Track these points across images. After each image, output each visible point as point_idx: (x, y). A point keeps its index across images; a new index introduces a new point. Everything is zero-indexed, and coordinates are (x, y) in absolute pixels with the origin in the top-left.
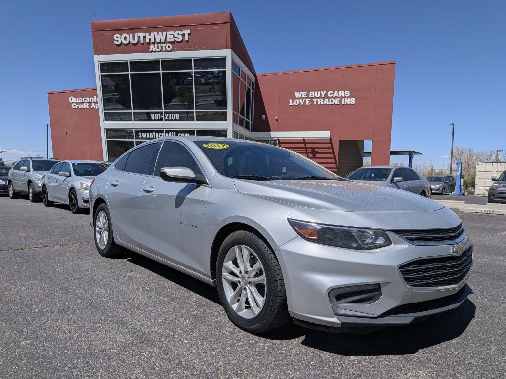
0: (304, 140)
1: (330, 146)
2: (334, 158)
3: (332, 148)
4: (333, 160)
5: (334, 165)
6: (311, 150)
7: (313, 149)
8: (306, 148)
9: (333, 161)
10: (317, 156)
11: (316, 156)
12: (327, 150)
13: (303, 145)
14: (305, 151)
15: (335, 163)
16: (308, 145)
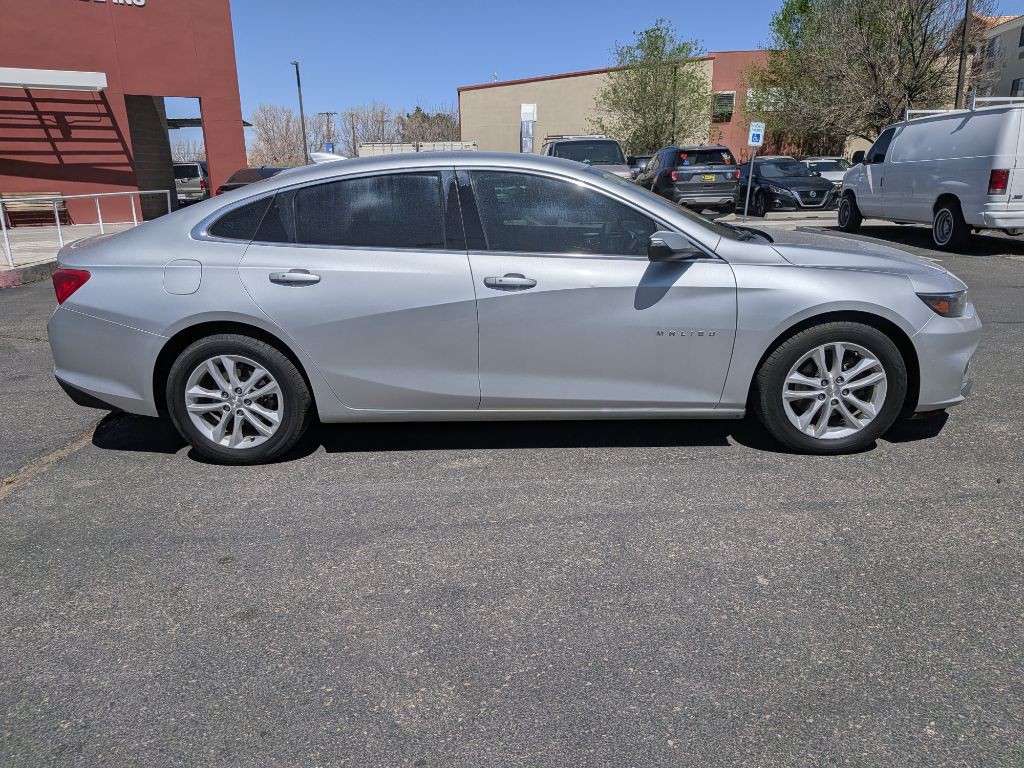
0: (27, 91)
1: (102, 109)
2: (121, 139)
3: (110, 114)
4: (119, 144)
5: (125, 156)
6: (52, 117)
7: (60, 116)
8: (36, 112)
9: (118, 147)
10: (75, 134)
11: (73, 136)
12: (98, 119)
13: (28, 106)
14: (38, 122)
15: (126, 152)
16: (41, 107)
